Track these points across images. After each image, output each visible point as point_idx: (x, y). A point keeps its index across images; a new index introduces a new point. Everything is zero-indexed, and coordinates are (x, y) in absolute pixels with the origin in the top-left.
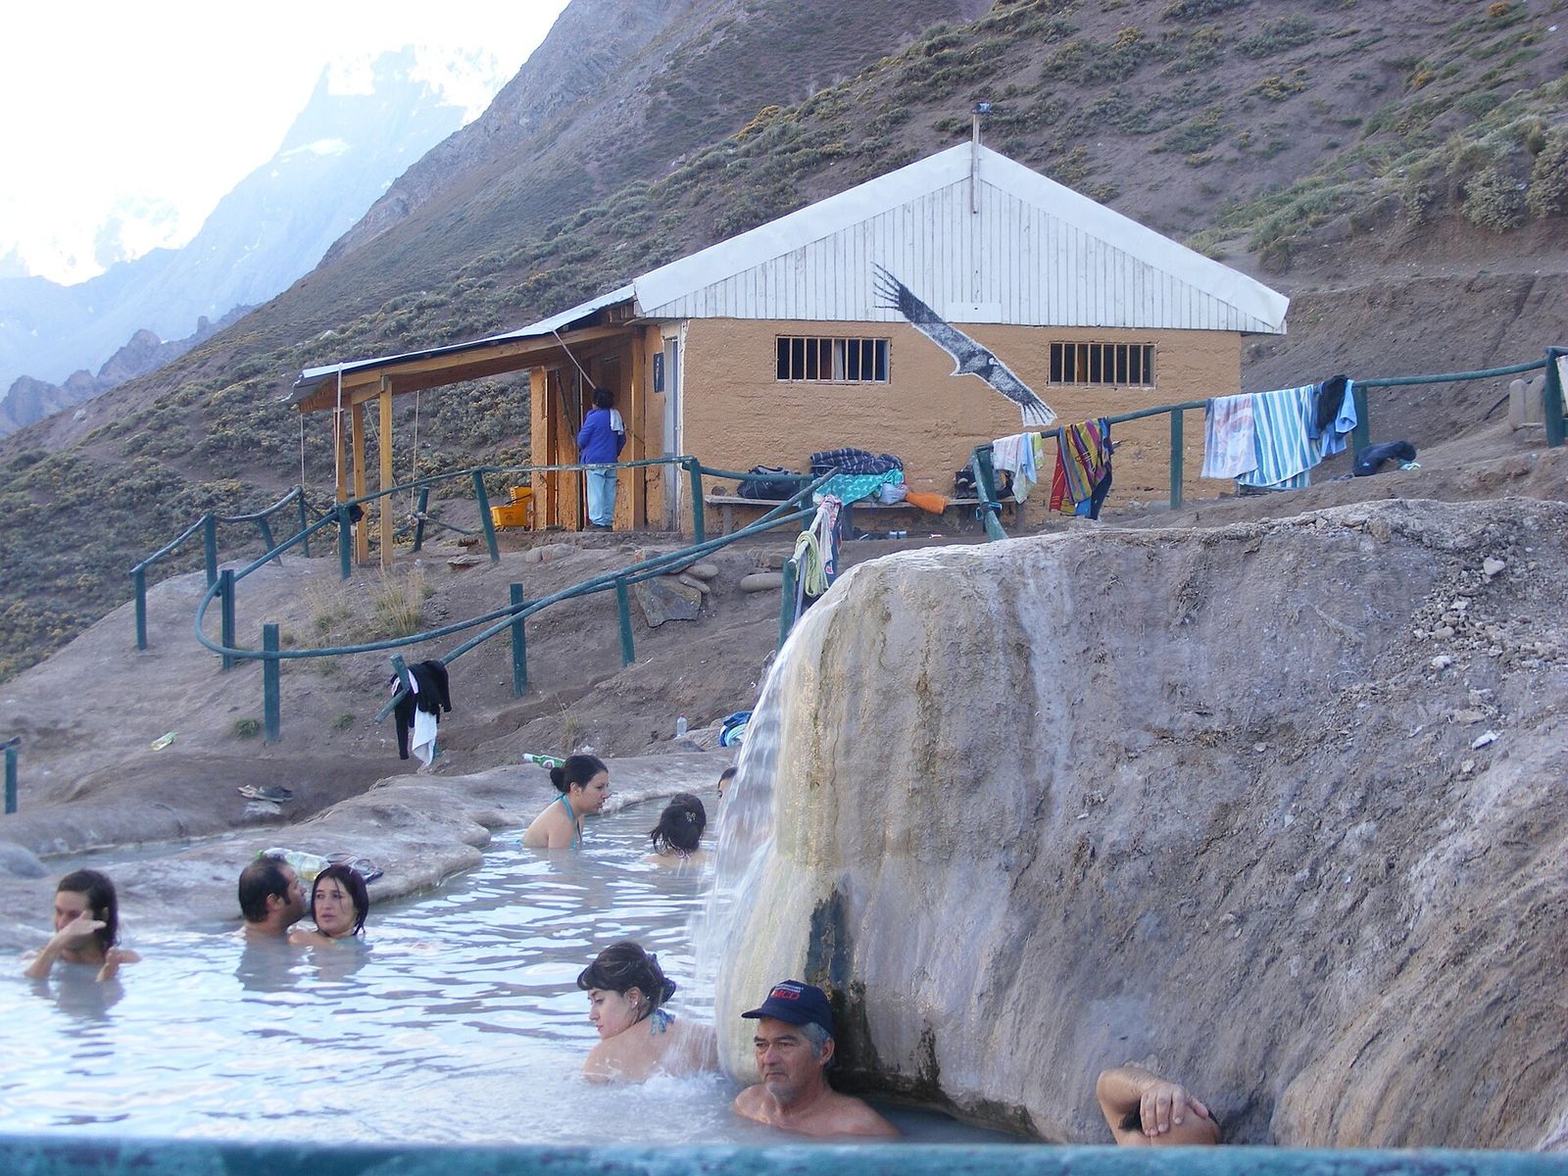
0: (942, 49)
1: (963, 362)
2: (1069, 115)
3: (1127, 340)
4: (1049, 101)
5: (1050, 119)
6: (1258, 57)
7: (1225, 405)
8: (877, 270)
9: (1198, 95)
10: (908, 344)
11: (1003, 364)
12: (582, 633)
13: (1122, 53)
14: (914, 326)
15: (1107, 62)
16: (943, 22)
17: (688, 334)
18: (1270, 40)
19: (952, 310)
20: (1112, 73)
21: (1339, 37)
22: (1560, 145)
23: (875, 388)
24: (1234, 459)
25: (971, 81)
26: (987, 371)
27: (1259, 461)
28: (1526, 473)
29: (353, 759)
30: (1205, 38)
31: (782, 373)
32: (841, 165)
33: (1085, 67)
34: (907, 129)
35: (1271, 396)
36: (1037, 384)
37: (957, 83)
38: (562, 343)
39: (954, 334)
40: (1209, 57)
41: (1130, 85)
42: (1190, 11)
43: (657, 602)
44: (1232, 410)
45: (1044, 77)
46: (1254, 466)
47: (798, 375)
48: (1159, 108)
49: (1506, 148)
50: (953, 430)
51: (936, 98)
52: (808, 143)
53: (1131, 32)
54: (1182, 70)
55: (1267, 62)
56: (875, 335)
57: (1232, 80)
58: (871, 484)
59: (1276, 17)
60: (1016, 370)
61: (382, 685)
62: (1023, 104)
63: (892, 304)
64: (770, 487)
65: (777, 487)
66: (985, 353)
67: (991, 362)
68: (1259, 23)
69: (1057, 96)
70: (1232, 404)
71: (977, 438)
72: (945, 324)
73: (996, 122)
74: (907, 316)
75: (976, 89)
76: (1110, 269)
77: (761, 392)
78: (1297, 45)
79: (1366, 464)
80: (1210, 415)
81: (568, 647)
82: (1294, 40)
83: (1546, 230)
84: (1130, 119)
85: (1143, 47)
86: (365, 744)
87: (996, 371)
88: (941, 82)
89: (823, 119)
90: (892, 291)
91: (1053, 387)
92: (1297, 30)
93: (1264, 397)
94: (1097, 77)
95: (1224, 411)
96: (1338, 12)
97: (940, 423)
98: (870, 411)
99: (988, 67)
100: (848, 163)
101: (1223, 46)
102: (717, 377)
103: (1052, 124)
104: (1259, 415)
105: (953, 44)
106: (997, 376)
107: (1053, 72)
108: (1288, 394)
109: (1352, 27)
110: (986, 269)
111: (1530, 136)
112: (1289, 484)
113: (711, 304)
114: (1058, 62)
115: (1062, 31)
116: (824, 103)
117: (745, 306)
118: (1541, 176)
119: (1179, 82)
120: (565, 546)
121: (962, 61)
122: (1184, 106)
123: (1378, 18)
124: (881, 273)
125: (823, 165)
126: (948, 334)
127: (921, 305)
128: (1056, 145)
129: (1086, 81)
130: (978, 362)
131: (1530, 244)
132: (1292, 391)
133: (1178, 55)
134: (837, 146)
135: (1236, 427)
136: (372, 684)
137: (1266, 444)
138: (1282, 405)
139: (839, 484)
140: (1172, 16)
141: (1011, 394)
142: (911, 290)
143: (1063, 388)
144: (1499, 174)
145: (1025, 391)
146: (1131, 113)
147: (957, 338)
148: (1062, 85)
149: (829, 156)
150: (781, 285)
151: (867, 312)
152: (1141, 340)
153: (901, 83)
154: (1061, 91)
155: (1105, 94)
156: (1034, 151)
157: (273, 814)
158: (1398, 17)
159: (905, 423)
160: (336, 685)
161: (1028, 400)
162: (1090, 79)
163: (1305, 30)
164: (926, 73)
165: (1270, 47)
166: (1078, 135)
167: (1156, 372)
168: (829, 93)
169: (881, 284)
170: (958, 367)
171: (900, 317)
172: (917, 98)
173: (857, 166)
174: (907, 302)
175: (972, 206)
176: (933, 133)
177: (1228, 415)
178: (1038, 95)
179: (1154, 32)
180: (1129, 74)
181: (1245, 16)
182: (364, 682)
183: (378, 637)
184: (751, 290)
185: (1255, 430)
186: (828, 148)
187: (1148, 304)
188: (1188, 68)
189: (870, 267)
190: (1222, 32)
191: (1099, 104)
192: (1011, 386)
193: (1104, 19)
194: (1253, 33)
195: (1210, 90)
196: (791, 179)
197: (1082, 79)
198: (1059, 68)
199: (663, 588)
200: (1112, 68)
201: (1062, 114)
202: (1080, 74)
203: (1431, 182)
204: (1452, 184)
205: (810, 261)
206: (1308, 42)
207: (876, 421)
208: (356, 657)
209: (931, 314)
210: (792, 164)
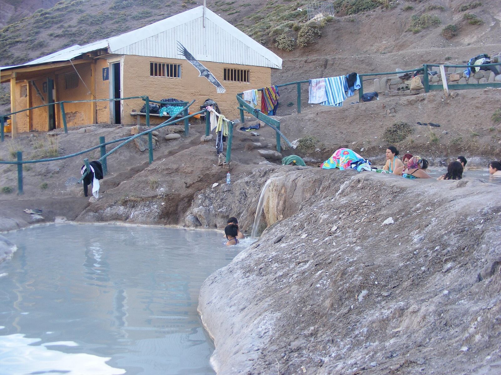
0: (45, 15)
1: (202, 73)
2: (88, 33)
3: (243, 68)
4: (81, 29)
5: (82, 34)
6: (137, 20)
7: (316, 81)
8: (178, 43)
9: (123, 29)
10: (186, 66)
11: (212, 74)
12: (118, 154)
13: (100, 17)
14: (188, 61)
15: (96, 19)
16: (42, 9)
17: (125, 60)
18: (141, 15)
19: (198, 57)
20: (98, 22)
21: (159, 15)
22: (307, 28)
23: (178, 79)
24: (319, 97)
25: (56, 23)
26: (207, 76)
27: (328, 98)
28: (424, 99)
29: (54, 199)
30: (122, 14)
31: (152, 74)
32: (21, 44)
33: (91, 20)
34: (40, 35)
35: (331, 79)
36: (221, 81)
37: (53, 24)
38: (72, 64)
39: (199, 64)
40: (124, 19)
41: (103, 26)
42: (117, 7)
43: (143, 143)
44: (318, 83)
45: (78, 23)
46: (326, 99)
47: (156, 75)
48: (113, 32)
49: (287, 29)
50: (199, 94)
51: (47, 27)
52: (10, 38)
53: (102, 12)
54: (118, 22)
55: (140, 21)
56: (177, 63)
57: (132, 25)
58: (180, 109)
59: (141, 9)
60: (215, 76)
61: (51, 173)
62: (74, 30)
63: (182, 54)
64: (152, 109)
65: (154, 109)
66: (207, 70)
67: (209, 73)
68: (136, 11)
69: (83, 28)
70: (318, 81)
71: (205, 96)
72: (196, 61)
73: (67, 34)
74: (186, 58)
75: (59, 25)
76: (239, 47)
77: (146, 79)
78: (148, 17)
79: (369, 98)
80: (310, 84)
81: (114, 159)
82: (147, 15)
83: (302, 51)
84: (105, 34)
85: (105, 16)
86: (56, 193)
87: (210, 76)
88: (48, 23)
89: (12, 32)
90: (182, 50)
91: (225, 81)
92: (147, 13)
93: (329, 79)
94: (94, 23)
95: (315, 84)
96: (157, 9)
97: (196, 91)
98: (176, 87)
99: (61, 20)
100: (24, 44)
101: (127, 16)
102: (133, 74)
103: (83, 35)
104: (327, 85)
105: (48, 13)
106: (210, 78)
107: (81, 22)
108: (337, 78)
109: (162, 13)
110: (207, 45)
111: (294, 26)
112: (338, 105)
113: (131, 50)
114: (82, 19)
115: (81, 11)
116: (12, 28)
117: (141, 52)
118: (301, 36)
119: (117, 25)
120: (95, 127)
121: (52, 18)
122: (120, 31)
123: (169, 11)
124: (179, 44)
125: (16, 44)
126: (197, 64)
127: (190, 55)
128: (85, 40)
129: (91, 24)
130: (205, 73)
131: (298, 55)
132: (338, 77)
133: (115, 18)
134: (19, 39)
135: (319, 88)
136: (47, 173)
137: (329, 93)
138: (335, 81)
139: (171, 109)
140: (112, 8)
141: (214, 83)
142: (187, 50)
143: (226, 82)
144: (287, 36)
145: (218, 82)
146: (106, 33)
147: (200, 65)
148: (84, 25)
149: (17, 42)
150: (151, 46)
151: (175, 56)
152: (246, 68)
153: (34, 23)
154: (84, 27)
155: (97, 27)
156: (79, 42)
157: (42, 219)
158: (174, 11)
159: (186, 91)
160: (33, 174)
161: (218, 85)
162: (92, 24)
163: (149, 13)
164: (42, 21)
165: (141, 17)
166: (91, 38)
167: (250, 78)
168: (12, 26)
169: (179, 47)
170: (200, 74)
171: (184, 58)
172: (41, 27)
173: (26, 45)
174: (186, 54)
175: (203, 25)
176: (48, 37)
177: (317, 85)
178: (78, 27)
179: (108, 13)
180: (102, 23)
181: (132, 9)
182: (45, 173)
183: (43, 158)
184: (143, 47)
185: (326, 89)
186: (17, 40)
187: (249, 58)
188: (119, 22)
189: (176, 42)
190: (127, 13)
191: (96, 30)
192: (214, 81)
193: (92, 8)
194: (135, 14)
195: (126, 27)
196: (7, 48)
197: (90, 24)
198: (83, 20)
199: (144, 139)
200: (98, 21)
201: (86, 32)
202: (89, 22)
203: (264, 38)
204: (272, 39)
205: (159, 38)
206: (151, 16)
207: (178, 90)
208: (37, 164)
209: (193, 57)
210: (7, 44)
